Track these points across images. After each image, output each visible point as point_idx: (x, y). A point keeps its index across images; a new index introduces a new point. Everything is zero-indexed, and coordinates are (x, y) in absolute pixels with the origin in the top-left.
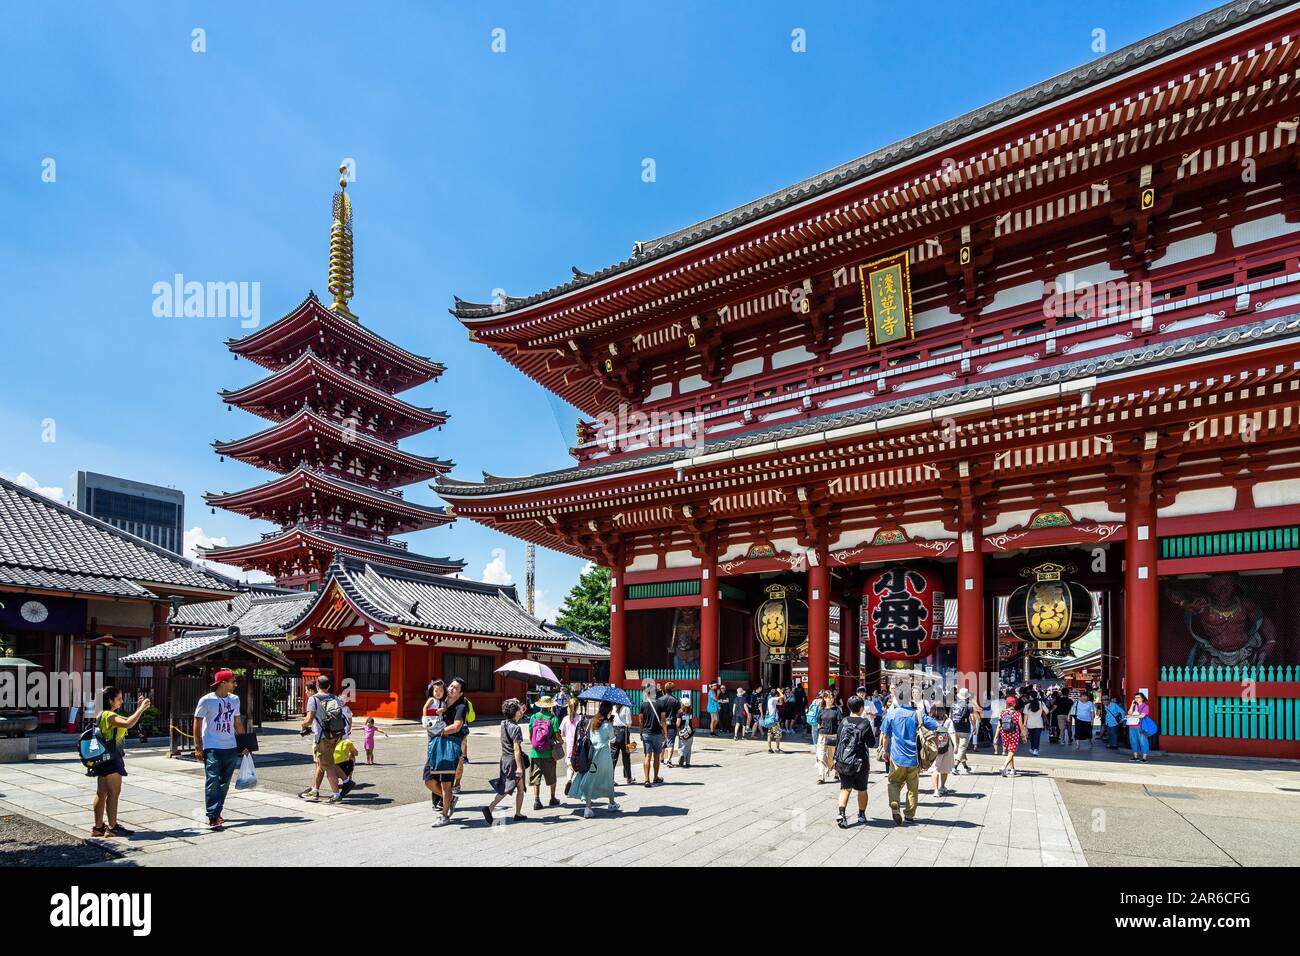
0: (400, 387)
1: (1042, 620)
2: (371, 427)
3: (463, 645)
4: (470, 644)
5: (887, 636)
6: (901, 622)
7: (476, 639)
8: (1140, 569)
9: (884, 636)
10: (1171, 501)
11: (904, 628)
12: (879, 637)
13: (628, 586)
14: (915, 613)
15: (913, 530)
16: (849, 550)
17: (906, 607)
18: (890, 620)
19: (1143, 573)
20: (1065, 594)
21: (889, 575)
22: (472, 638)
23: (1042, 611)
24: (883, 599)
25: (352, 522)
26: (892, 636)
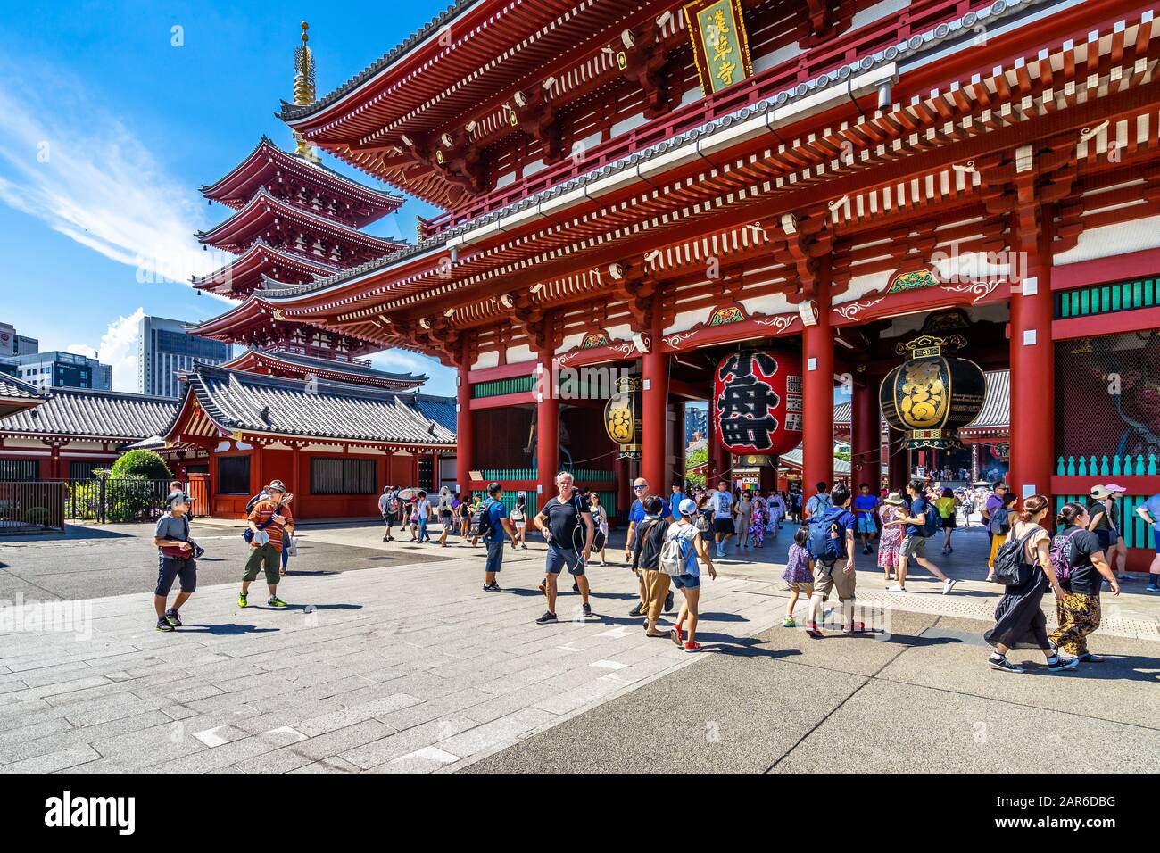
0: (363, 221)
1: (914, 404)
2: (334, 258)
3: (339, 449)
4: (346, 449)
5: (732, 427)
6: (745, 410)
7: (352, 444)
8: (1025, 332)
9: (728, 427)
10: (1073, 243)
11: (750, 417)
12: (724, 429)
13: (474, 385)
14: (762, 399)
15: (752, 305)
16: (682, 333)
17: (752, 393)
18: (734, 408)
19: (1030, 337)
20: (943, 371)
21: (734, 357)
22: (347, 443)
23: (914, 393)
24: (727, 385)
25: (315, 344)
26: (736, 426)
